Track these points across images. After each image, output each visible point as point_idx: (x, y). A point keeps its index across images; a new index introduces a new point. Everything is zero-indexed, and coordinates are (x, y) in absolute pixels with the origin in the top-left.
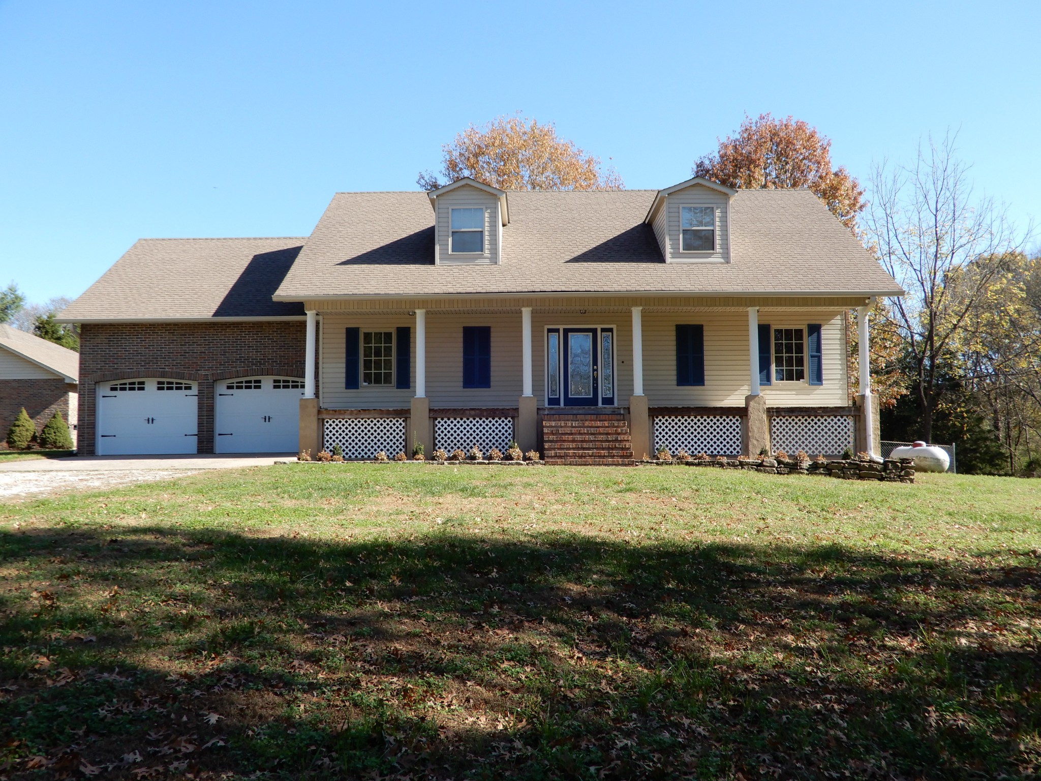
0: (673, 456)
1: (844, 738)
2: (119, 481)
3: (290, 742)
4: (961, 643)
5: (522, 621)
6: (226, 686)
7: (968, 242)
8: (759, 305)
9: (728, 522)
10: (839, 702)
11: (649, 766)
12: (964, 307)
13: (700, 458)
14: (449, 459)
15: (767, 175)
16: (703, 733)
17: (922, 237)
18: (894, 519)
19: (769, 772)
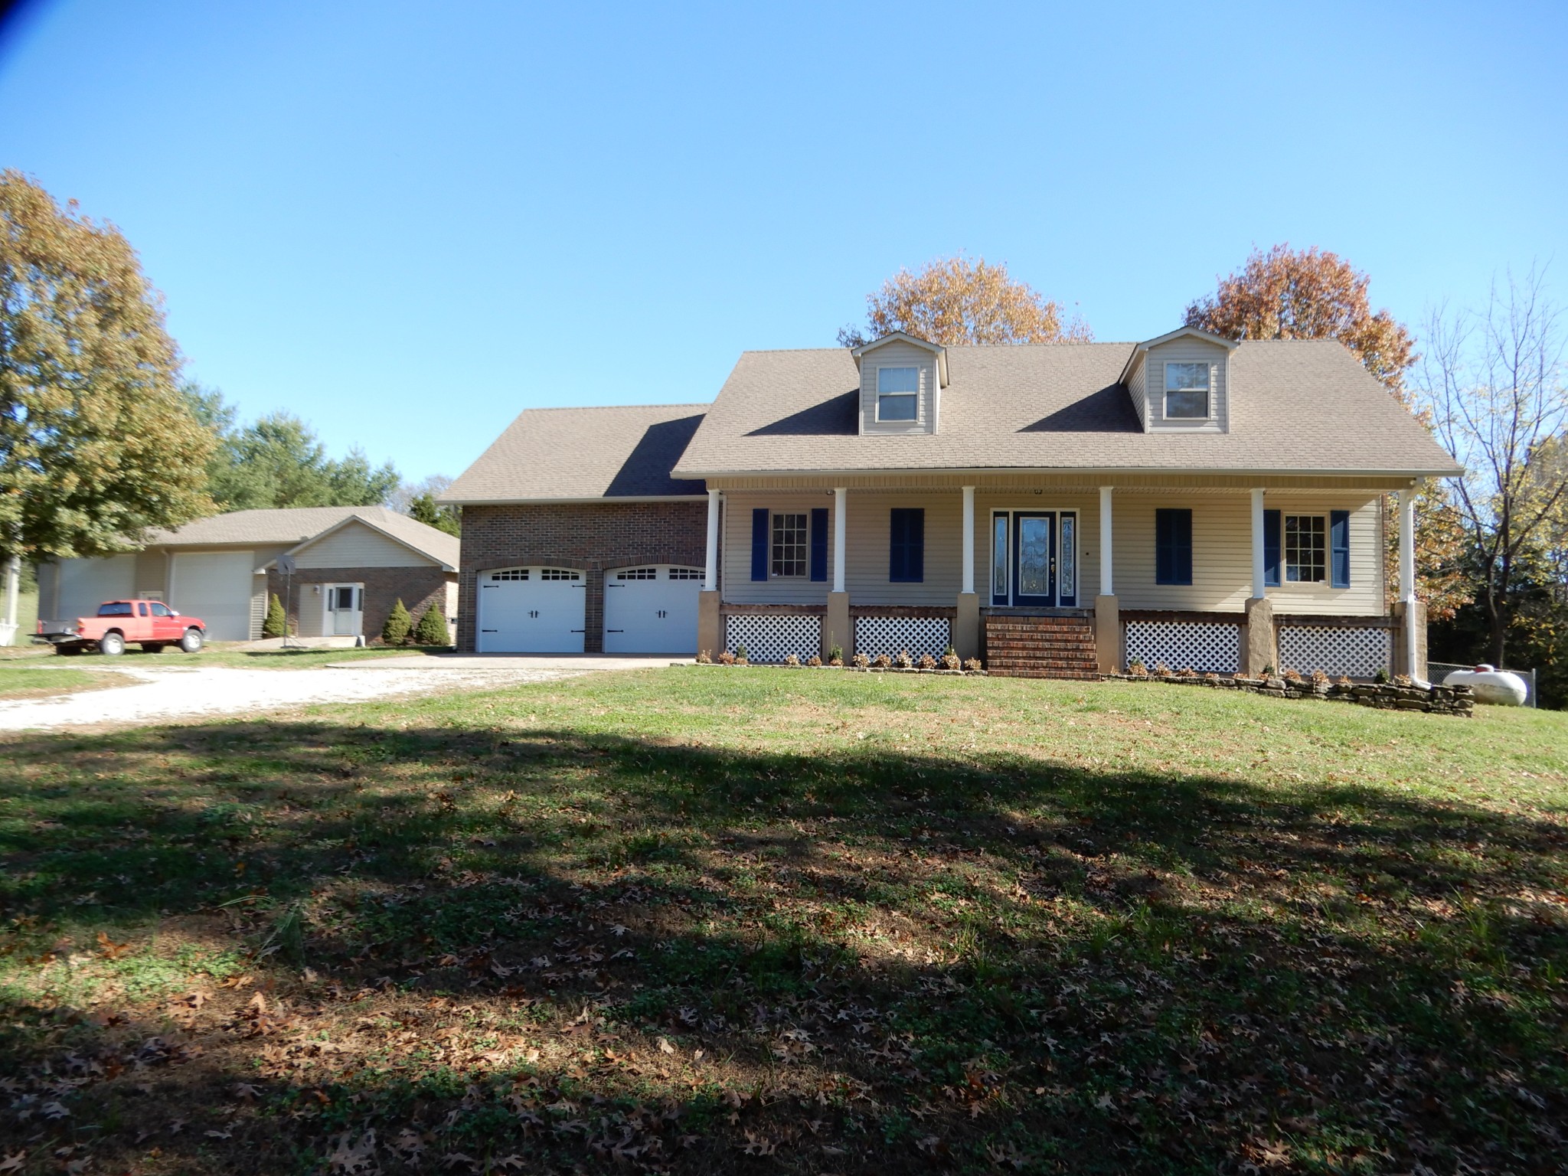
0: (1149, 671)
1: (1342, 1007)
2: (503, 680)
3: (701, 959)
4: (1510, 913)
5: (956, 851)
6: (630, 898)
7: (1561, 407)
8: (1266, 486)
9: (1217, 753)
10: (1340, 967)
11: (1100, 1015)
12: (1552, 493)
13: (1184, 674)
14: (872, 665)
15: (1281, 321)
16: (1167, 986)
17: (1495, 400)
18: (1439, 760)
19: (1243, 1034)
